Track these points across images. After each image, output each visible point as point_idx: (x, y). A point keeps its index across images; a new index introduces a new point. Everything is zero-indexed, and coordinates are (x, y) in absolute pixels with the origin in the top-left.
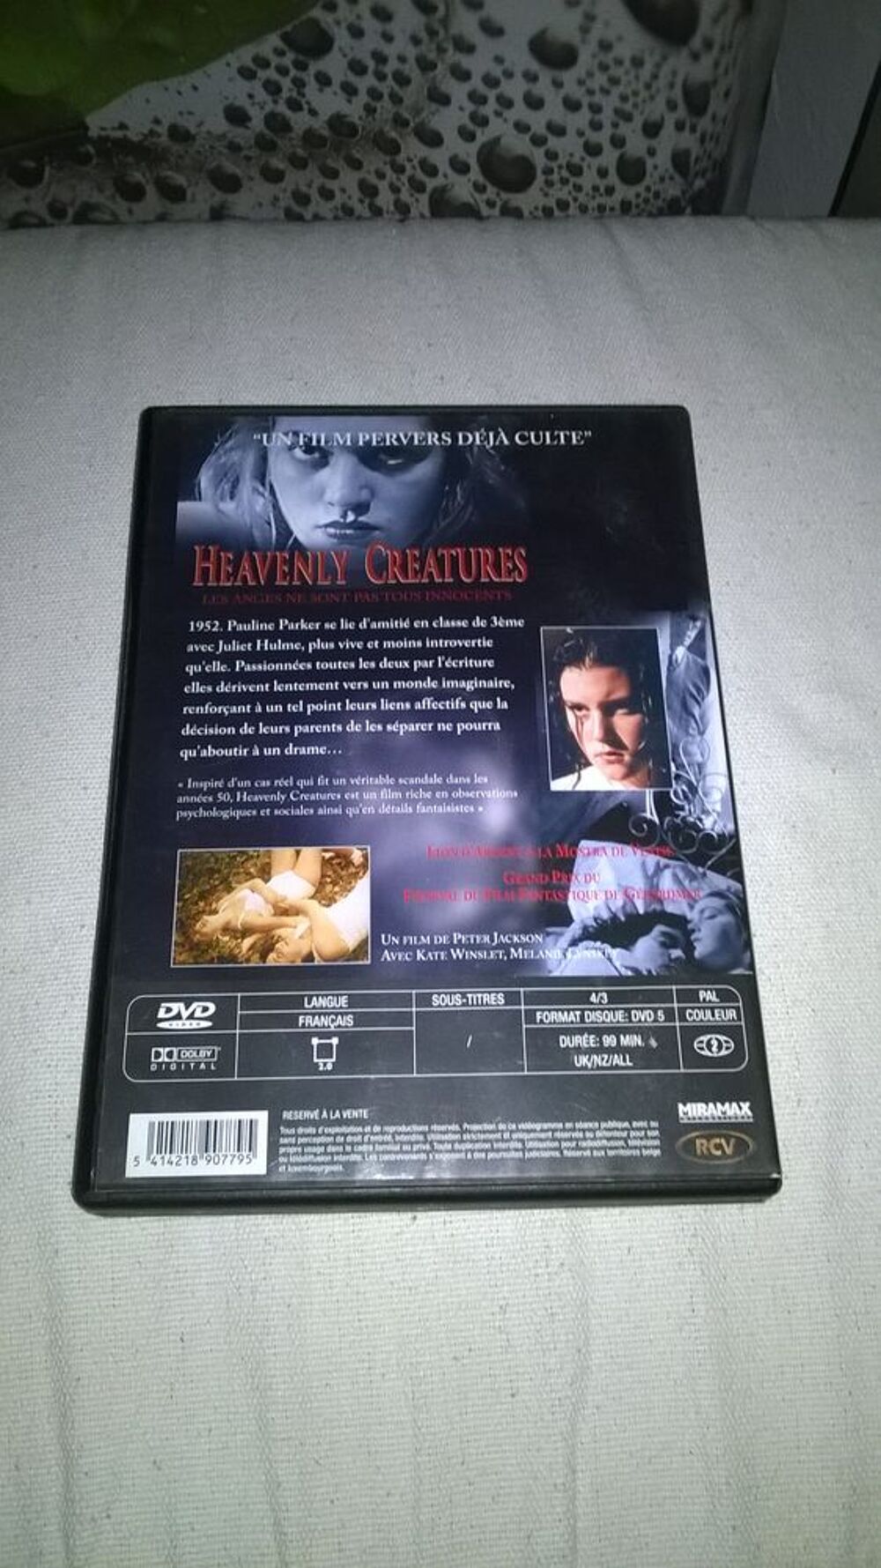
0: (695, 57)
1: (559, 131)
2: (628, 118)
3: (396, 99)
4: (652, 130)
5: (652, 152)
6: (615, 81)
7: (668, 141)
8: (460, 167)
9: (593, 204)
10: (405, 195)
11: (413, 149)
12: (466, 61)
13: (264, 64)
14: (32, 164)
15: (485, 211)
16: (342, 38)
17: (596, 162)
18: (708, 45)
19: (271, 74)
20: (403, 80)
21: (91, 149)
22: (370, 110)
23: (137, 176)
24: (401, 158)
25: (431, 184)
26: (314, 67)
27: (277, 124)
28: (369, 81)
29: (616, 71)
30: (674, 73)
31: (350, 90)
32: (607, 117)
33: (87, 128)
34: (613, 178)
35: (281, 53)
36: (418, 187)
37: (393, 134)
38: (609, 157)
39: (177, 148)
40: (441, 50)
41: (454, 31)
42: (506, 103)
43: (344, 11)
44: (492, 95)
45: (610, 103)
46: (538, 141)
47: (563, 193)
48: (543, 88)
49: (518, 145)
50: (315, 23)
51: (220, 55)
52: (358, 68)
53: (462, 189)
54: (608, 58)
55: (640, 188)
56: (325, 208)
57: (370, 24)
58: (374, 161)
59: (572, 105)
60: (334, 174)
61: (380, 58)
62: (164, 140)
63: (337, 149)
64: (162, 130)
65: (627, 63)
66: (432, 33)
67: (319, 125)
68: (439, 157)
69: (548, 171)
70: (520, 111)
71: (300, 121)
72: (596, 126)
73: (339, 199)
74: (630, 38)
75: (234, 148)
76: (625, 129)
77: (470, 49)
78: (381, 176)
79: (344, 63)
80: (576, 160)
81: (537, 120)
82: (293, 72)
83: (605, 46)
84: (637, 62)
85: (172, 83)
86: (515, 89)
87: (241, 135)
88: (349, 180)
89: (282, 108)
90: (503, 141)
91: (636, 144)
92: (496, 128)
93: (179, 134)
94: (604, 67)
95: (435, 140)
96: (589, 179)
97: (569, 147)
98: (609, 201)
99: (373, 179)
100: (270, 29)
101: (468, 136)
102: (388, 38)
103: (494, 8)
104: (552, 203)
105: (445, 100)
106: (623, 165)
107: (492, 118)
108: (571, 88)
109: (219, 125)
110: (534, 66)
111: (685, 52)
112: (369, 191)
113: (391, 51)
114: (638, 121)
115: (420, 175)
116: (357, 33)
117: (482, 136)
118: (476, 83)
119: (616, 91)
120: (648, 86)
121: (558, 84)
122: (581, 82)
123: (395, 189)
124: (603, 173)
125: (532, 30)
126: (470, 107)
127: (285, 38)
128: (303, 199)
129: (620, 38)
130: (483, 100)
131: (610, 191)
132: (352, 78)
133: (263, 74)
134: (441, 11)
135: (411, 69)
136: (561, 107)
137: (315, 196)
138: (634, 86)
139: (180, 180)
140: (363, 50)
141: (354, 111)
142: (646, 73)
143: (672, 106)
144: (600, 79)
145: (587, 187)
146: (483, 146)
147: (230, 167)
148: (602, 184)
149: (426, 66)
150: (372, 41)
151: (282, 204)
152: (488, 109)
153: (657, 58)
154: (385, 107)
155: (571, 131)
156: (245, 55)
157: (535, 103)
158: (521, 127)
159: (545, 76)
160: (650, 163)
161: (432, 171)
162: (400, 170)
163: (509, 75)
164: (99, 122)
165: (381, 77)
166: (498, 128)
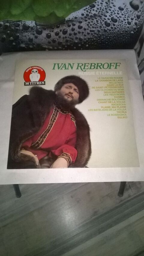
0: (138, 12)
1: (121, 17)
2: (129, 17)
3: (102, 12)
4: (132, 19)
5: (132, 22)
6: (128, 13)
7: (134, 21)
8: (109, 19)
9: (124, 26)
10: (102, 22)
11: (103, 17)
12: (111, 9)
13: (87, 9)
14: (59, 25)
15: (111, 24)
16: (96, 6)
17: (125, 21)
18: (140, 11)
19: (87, 10)
20: (103, 10)
21: (65, 22)
22: (99, 13)
23: (70, 24)
24: (102, 18)
25: (105, 21)
26: (93, 9)
27: (87, 15)
28: (99, 10)
29: (128, 12)
30: (135, 13)
31: (96, 11)
32: (126, 16)
33: (65, 19)
34: (127, 23)
35: (89, 7)
36: (104, 21)
37: (101, 15)
38: (126, 21)
39: (75, 19)
40: (108, 7)
41: (110, 6)
42: (115, 13)
43: (97, 3)
44: (113, 12)
45: (127, 15)
46: (118, 18)
47: (121, 24)
48: (119, 12)
49: (116, 18)
50: (93, 4)
51: (82, 8)
52: (98, 9)
53: (109, 22)
54: (127, 10)
55: (130, 25)
56: (92, 24)
57: (100, 5)
58: (98, 18)
59: (123, 15)
60: (93, 20)
61: (101, 8)
62: (74, 19)
63: (94, 17)
64: (74, 18)
65: (130, 11)
66: (107, 6)
67: (92, 15)
68: (106, 18)
69: (119, 21)
70: (116, 14)
71: (90, 15)
72: (125, 17)
73: (94, 22)
74: (130, 8)
75: (82, 18)
76: (128, 18)
77: (111, 8)
78: (99, 20)
79: (96, 8)
80: (122, 20)
81: (118, 16)
82: (90, 9)
83: (127, 9)
84: (131, 11)
85: (76, 12)
86: (116, 12)
87: (83, 17)
88: (95, 20)
89: (88, 13)
90: (114, 17)
91: (130, 20)
92: (113, 16)
93: (76, 18)
94: (127, 11)
95: (106, 16)
96: (124, 23)
97: (122, 19)
98: (126, 26)
99: (98, 20)
100: (88, 5)
101: (110, 16)
102: (102, 6)
103: (115, 4)
104: (119, 24)
105: (108, 12)
106: (128, 22)
107: (113, 15)
108: (123, 13)
109: (81, 16)
110: (119, 10)
111: (137, 11)
112: (97, 21)
113: (102, 7)
114: (130, 18)
115: (104, 20)
116: (98, 5)
117: (112, 16)
118: (112, 11)
119: (128, 14)
120: (132, 14)
121: (121, 12)
122: (124, 12)
123: (100, 21)
124: (125, 23)
125: (119, 6)
126: (111, 13)
127: (90, 6)
128: (89, 23)
129: (129, 8)
130: (112, 13)
131: (126, 25)
132: (97, 10)
133: (86, 10)
134: (109, 4)
135: (104, 9)
136: (121, 15)
137: (91, 22)
138: (130, 14)
139: (75, 23)
140: (99, 7)
141: (97, 13)
142: (132, 13)
143: (135, 17)
144: (126, 12)
145: (123, 24)
146: (112, 18)
147: (81, 20)
148: (125, 24)
149: (106, 9)
150: (100, 6)
151: (87, 24)
152: (113, 14)
153: (133, 11)
154: (101, 13)
155: (122, 17)
156: (85, 8)
157: (118, 14)
158: (116, 16)
159: (120, 11)
160: (132, 23)
161: (105, 19)
162: (101, 19)
163: (116, 11)
164: (67, 19)
165: (100, 10)
166: (114, 16)
